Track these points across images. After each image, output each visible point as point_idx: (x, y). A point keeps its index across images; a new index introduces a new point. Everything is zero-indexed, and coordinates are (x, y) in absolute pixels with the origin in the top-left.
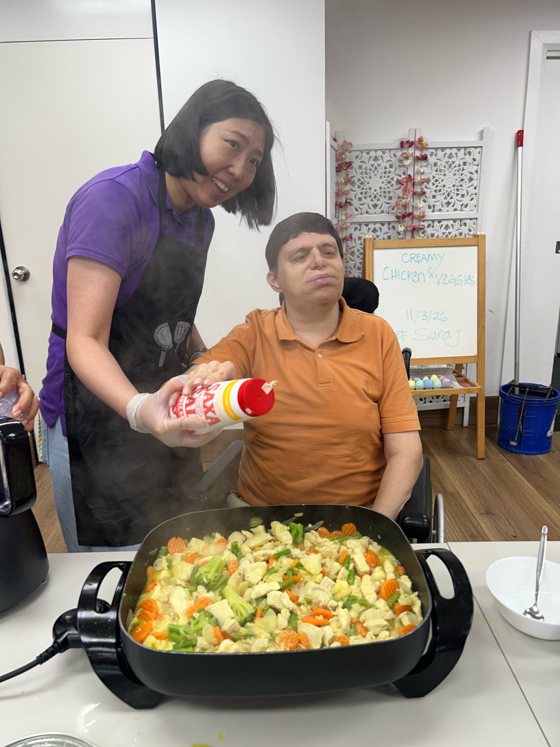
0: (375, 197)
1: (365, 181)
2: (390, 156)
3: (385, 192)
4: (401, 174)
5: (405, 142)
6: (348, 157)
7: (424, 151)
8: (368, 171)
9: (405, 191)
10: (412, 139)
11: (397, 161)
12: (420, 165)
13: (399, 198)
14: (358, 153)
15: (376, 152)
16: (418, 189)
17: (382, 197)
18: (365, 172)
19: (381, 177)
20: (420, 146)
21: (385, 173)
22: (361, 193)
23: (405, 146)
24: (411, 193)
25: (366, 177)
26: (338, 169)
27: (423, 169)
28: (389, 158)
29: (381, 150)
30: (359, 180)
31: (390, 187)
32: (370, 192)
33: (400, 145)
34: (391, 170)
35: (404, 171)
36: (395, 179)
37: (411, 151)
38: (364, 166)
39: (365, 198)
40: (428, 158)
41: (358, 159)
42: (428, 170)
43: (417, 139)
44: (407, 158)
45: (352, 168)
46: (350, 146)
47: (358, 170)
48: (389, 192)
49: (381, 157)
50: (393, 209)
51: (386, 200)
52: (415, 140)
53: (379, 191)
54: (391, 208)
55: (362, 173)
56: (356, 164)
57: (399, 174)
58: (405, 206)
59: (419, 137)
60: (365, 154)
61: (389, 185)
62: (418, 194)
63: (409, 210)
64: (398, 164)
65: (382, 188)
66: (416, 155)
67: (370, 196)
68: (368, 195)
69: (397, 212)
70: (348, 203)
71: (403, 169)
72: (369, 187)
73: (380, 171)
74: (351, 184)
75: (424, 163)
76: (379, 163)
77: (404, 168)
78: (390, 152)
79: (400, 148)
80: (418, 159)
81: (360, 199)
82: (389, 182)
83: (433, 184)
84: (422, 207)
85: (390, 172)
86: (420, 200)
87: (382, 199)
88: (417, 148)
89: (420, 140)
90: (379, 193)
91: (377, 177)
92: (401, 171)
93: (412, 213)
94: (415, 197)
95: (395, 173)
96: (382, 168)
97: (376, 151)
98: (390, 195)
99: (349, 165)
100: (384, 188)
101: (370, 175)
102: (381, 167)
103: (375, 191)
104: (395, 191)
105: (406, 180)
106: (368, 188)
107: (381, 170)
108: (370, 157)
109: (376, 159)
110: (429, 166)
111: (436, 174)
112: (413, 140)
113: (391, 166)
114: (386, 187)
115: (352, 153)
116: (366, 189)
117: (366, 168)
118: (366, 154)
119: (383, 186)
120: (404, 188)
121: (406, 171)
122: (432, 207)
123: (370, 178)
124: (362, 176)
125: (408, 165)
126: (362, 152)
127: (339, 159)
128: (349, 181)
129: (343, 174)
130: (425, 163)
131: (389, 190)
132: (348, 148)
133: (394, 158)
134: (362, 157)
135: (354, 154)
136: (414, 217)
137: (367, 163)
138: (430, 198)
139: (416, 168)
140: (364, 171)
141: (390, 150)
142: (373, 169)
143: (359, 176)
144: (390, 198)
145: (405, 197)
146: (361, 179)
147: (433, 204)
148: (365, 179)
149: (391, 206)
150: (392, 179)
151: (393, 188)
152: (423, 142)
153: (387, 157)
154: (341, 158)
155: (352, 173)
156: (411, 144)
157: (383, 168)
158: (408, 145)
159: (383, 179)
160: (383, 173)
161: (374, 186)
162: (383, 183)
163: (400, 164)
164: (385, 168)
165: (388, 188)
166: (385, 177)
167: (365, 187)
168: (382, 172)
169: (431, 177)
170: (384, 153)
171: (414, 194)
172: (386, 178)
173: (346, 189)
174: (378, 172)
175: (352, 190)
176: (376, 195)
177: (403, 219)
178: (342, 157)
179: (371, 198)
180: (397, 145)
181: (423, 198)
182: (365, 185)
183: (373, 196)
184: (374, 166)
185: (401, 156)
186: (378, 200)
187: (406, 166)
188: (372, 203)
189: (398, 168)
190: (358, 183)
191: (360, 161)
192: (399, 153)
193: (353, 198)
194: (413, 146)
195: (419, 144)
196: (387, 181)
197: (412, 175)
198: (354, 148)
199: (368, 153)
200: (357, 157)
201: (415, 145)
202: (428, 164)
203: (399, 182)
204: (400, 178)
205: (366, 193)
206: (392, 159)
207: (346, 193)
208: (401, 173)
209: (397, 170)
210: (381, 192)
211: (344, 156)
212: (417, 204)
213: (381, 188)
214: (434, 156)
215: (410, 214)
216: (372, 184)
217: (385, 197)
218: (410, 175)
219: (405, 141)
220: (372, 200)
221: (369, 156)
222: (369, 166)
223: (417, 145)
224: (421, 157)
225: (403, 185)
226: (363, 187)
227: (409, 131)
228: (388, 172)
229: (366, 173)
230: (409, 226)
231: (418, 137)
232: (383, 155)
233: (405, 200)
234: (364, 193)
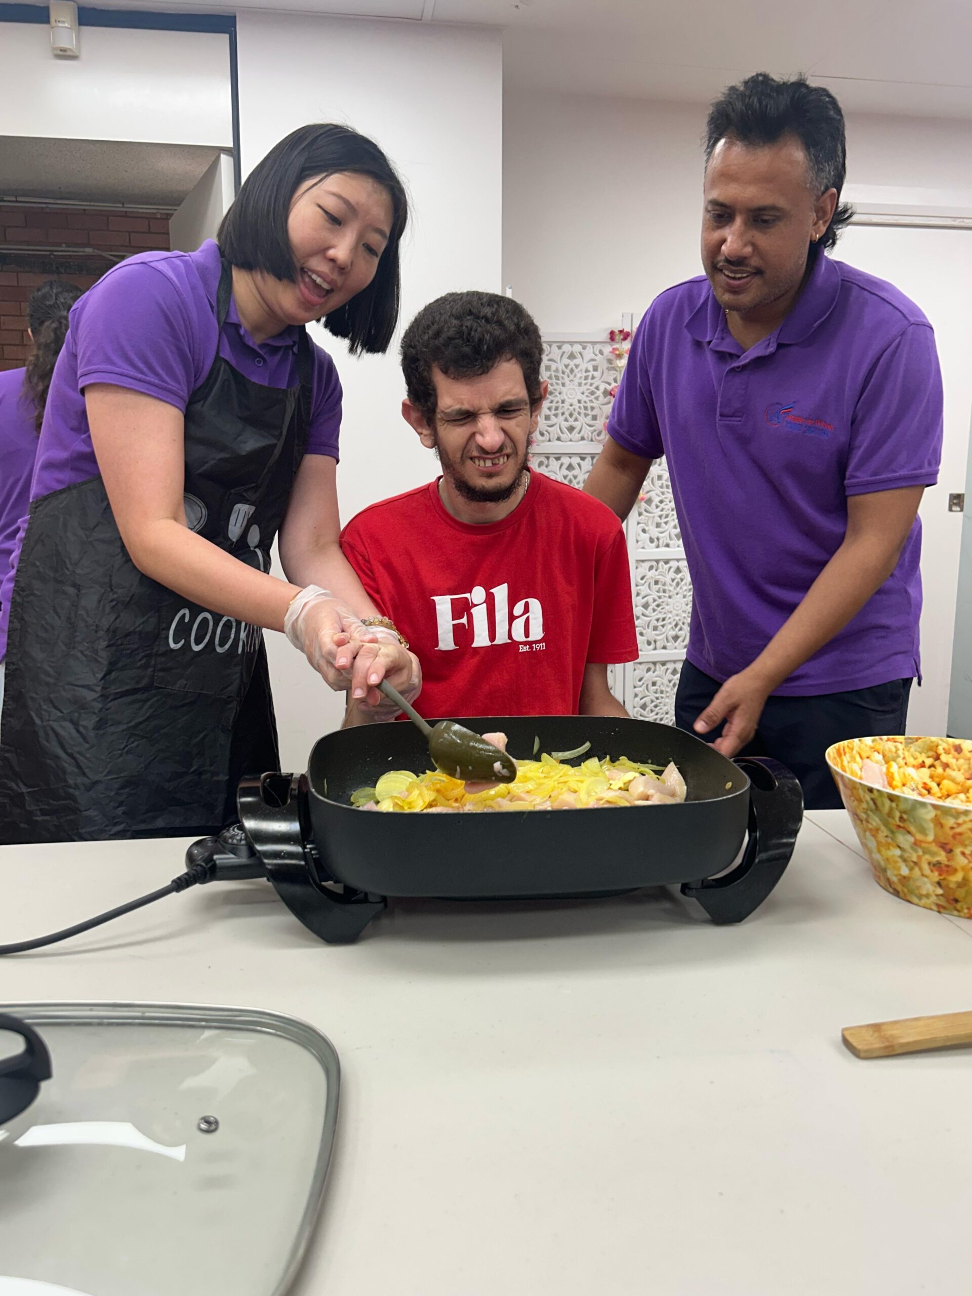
0: (571, 415)
1: (555, 390)
2: (594, 353)
3: (586, 408)
4: (610, 381)
5: (618, 332)
8: (560, 375)
10: (627, 328)
11: (605, 362)
15: (572, 346)
17: (582, 415)
18: (555, 376)
19: (580, 384)
21: (586, 378)
22: (550, 408)
23: (617, 338)
25: (557, 384)
28: (593, 356)
29: (580, 343)
31: (594, 400)
32: (563, 407)
33: (609, 336)
34: (595, 374)
35: (615, 376)
36: (603, 387)
38: (554, 366)
39: (556, 415)
44: (619, 356)
48: (593, 408)
49: (580, 353)
50: (599, 434)
51: (588, 420)
52: (632, 330)
53: (577, 406)
54: (595, 433)
57: (606, 380)
60: (554, 348)
61: (593, 397)
64: (606, 365)
65: (582, 402)
67: (563, 414)
68: (560, 411)
71: (613, 374)
72: (562, 398)
73: (579, 375)
76: (577, 363)
77: (615, 372)
78: (593, 348)
79: (609, 340)
81: (547, 418)
82: (592, 393)
85: (593, 378)
87: (582, 419)
90: (577, 409)
91: (574, 385)
92: (610, 377)
95: (602, 380)
96: (581, 370)
97: (572, 343)
98: (594, 413)
100: (585, 402)
101: (563, 381)
102: (579, 369)
103: (571, 405)
104: (601, 406)
106: (560, 401)
108: (564, 353)
109: (572, 356)
112: (629, 330)
113: (595, 369)
114: (587, 399)
116: (557, 402)
117: (557, 370)
118: (556, 348)
119: (583, 398)
123: (563, 385)
131: (592, 404)
133: (600, 356)
134: (550, 353)
137: (559, 361)
140: (553, 374)
141: (594, 343)
142: (567, 371)
144: (595, 418)
148: (556, 387)
149: (595, 431)
150: (597, 388)
151: (599, 402)
153: (589, 353)
156: (626, 335)
157: (584, 370)
158: (622, 337)
159: (584, 388)
160: (583, 378)
161: (569, 398)
162: (583, 393)
163: (610, 366)
164: (587, 371)
165: (591, 401)
166: (586, 384)
167: (556, 399)
168: (581, 377)
170: (584, 348)
172: (588, 387)
174: (575, 376)
176: (573, 411)
179: (564, 416)
180: (605, 336)
182: (556, 396)
183: (567, 414)
184: (570, 367)
185: (610, 352)
186: (576, 420)
187: (619, 367)
188: (567, 424)
189: (606, 372)
192: (607, 349)
196: (589, 391)
199: (559, 348)
203: (607, 393)
204: (609, 388)
205: (557, 409)
206: (596, 358)
209: (605, 375)
210: (580, 407)
213: (579, 402)
216: (567, 394)
217: (586, 415)
219: (616, 331)
220: (566, 420)
221: (561, 351)
222: (561, 367)
226: (552, 399)
227: (623, 316)
228: (590, 377)
229: (557, 378)
232: (582, 350)
234: (554, 408)
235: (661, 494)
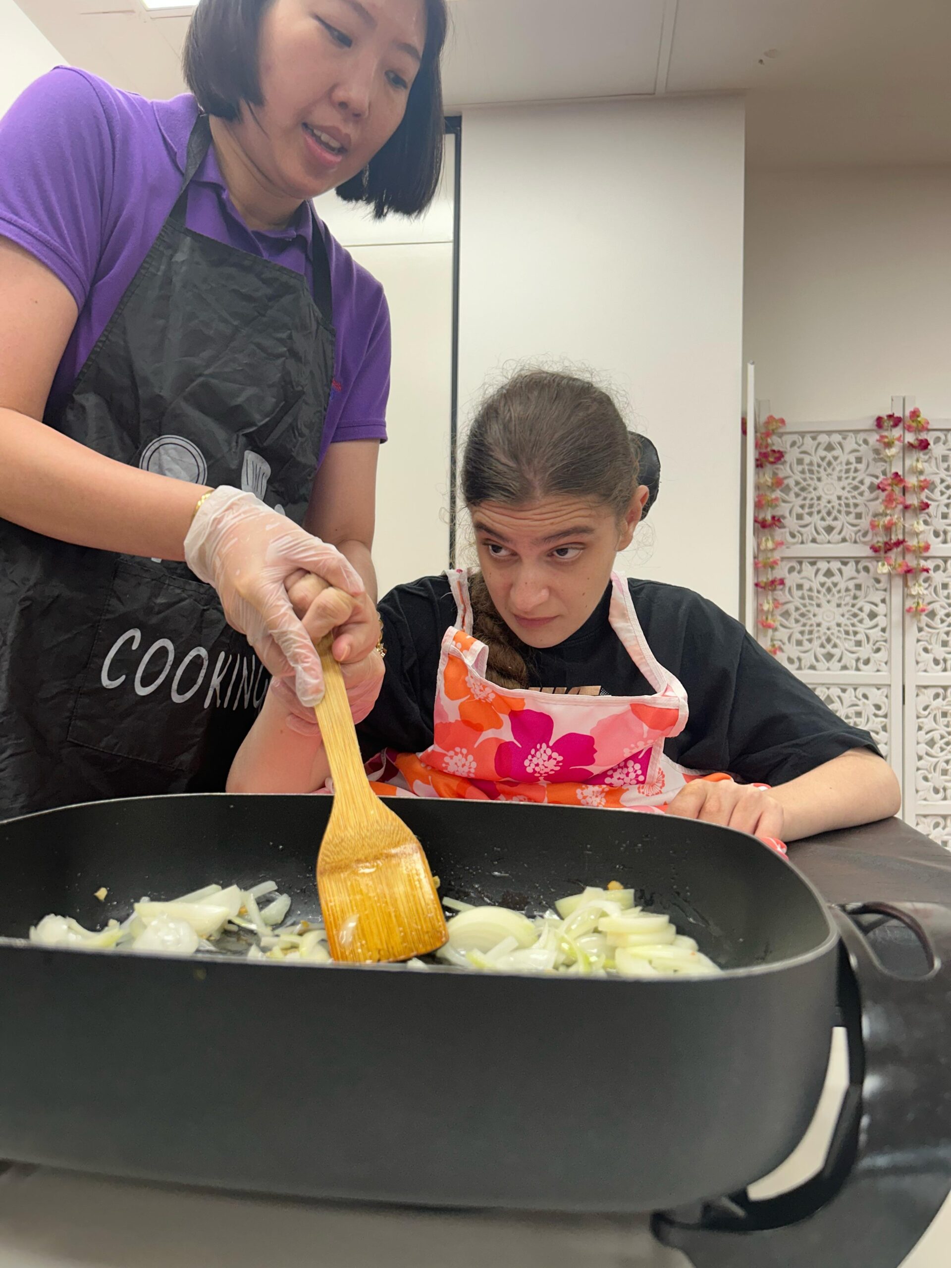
0: (829, 513)
1: (809, 485)
2: (857, 443)
3: (847, 505)
4: (878, 475)
5: (886, 418)
6: (777, 443)
7: (922, 434)
8: (815, 468)
9: (889, 500)
10: (899, 414)
11: (871, 453)
12: (915, 458)
13: (876, 515)
14: (795, 437)
15: (829, 436)
16: (913, 500)
17: (843, 513)
18: (809, 470)
19: (840, 479)
20: (914, 424)
21: (847, 471)
22: (802, 507)
23: (886, 424)
24: (900, 507)
26: (759, 463)
27: (922, 465)
28: (856, 447)
29: (840, 432)
30: (797, 483)
31: (858, 496)
32: (819, 504)
33: (875, 423)
34: (859, 466)
35: (883, 468)
36: (868, 481)
37: (897, 432)
38: (807, 459)
39: (810, 514)
40: (929, 447)
41: (796, 448)
42: (931, 467)
43: (907, 413)
44: (889, 445)
45: (785, 462)
46: (780, 425)
47: (795, 465)
48: (856, 505)
49: (840, 444)
50: (865, 534)
51: (851, 518)
52: (904, 415)
53: (836, 502)
54: (860, 534)
55: (803, 472)
56: (791, 456)
57: (872, 473)
58: (888, 529)
59: (912, 409)
60: (808, 439)
61: (856, 492)
62: (913, 507)
63: (897, 535)
64: (872, 456)
65: (843, 498)
66: (906, 442)
67: (819, 512)
68: (815, 509)
69: (872, 539)
70: (777, 521)
71: (881, 466)
72: (818, 495)
73: (838, 469)
74: (782, 491)
75: (921, 455)
76: (836, 455)
77: (883, 464)
78: (856, 438)
79: (875, 428)
80: (911, 445)
81: (800, 517)
82: (856, 488)
83: (942, 493)
84: (921, 532)
86: (918, 519)
87: (842, 517)
88: (909, 429)
89: (915, 414)
90: (837, 507)
91: (832, 479)
92: (877, 469)
93: (903, 541)
94: (907, 515)
96: (841, 463)
97: (829, 433)
98: (858, 510)
99: (779, 456)
100: (847, 498)
101: (819, 476)
102: (839, 461)
103: (829, 502)
105: (890, 481)
106: (815, 498)
107: (839, 467)
108: (819, 444)
109: (829, 448)
110: (933, 461)
111: (947, 476)
112: (900, 418)
113: (859, 460)
114: (849, 495)
115: (785, 438)
116: (812, 499)
117: (811, 464)
118: (810, 439)
119: (844, 494)
120: (887, 496)
121: (888, 470)
122: (942, 533)
123: (819, 479)
124: (803, 476)
125: (893, 456)
126: (802, 434)
127: (761, 444)
128: (778, 483)
129: (769, 469)
130: (925, 454)
131: (855, 501)
132: (777, 428)
133: (864, 445)
134: (803, 444)
135: (788, 439)
136: (907, 550)
137: (813, 453)
138: (936, 517)
139: (908, 462)
140: (807, 467)
141: (856, 432)
142: (824, 464)
143: (798, 477)
144: (859, 516)
145: (888, 512)
146: (802, 481)
147: (943, 529)
148: (810, 482)
149: (859, 531)
150: (862, 482)
151: (864, 498)
152: (919, 419)
153: (850, 443)
154: (764, 443)
155: (783, 471)
156: (897, 421)
157: (844, 463)
158: (891, 423)
159: (844, 483)
160: (844, 471)
161: (826, 494)
162: (843, 489)
163: (877, 457)
164: (848, 463)
165: (854, 497)
167: (809, 496)
168: (841, 471)
169: (938, 481)
170: (844, 438)
171: (906, 507)
172: (850, 481)
173: (773, 496)
174: (833, 469)
175: (784, 501)
176: (831, 509)
177: (886, 552)
178: (767, 441)
179: (820, 515)
180: (871, 423)
181: (923, 516)
183: (824, 513)
184: (827, 460)
185: (877, 441)
186: (835, 519)
187: (889, 457)
188: (824, 524)
189: (872, 463)
190: (796, 489)
191: (799, 450)
192: (874, 438)
193: (787, 515)
194: (901, 425)
195: (913, 421)
196: (851, 486)
197: (900, 473)
198: (788, 429)
199: (814, 438)
200: (793, 444)
201: (904, 424)
202: (930, 458)
203: (873, 488)
204: (877, 481)
205: (811, 506)
206: (860, 448)
207: (773, 504)
208: (878, 472)
209: (871, 466)
210: (840, 505)
211: (769, 441)
212: (912, 525)
213: (839, 498)
214: (941, 443)
215: (898, 543)
216: (823, 490)
217: (848, 513)
218: (896, 474)
219: (884, 417)
220: (823, 519)
221: (816, 443)
222: (816, 460)
223: (908, 424)
224: (916, 443)
225: (884, 490)
226: (806, 495)
227: (892, 400)
228: (853, 470)
229: (811, 472)
230: (900, 565)
231: (909, 410)
232: (842, 441)
233: (888, 518)
234: (807, 505)
235: (947, 606)
